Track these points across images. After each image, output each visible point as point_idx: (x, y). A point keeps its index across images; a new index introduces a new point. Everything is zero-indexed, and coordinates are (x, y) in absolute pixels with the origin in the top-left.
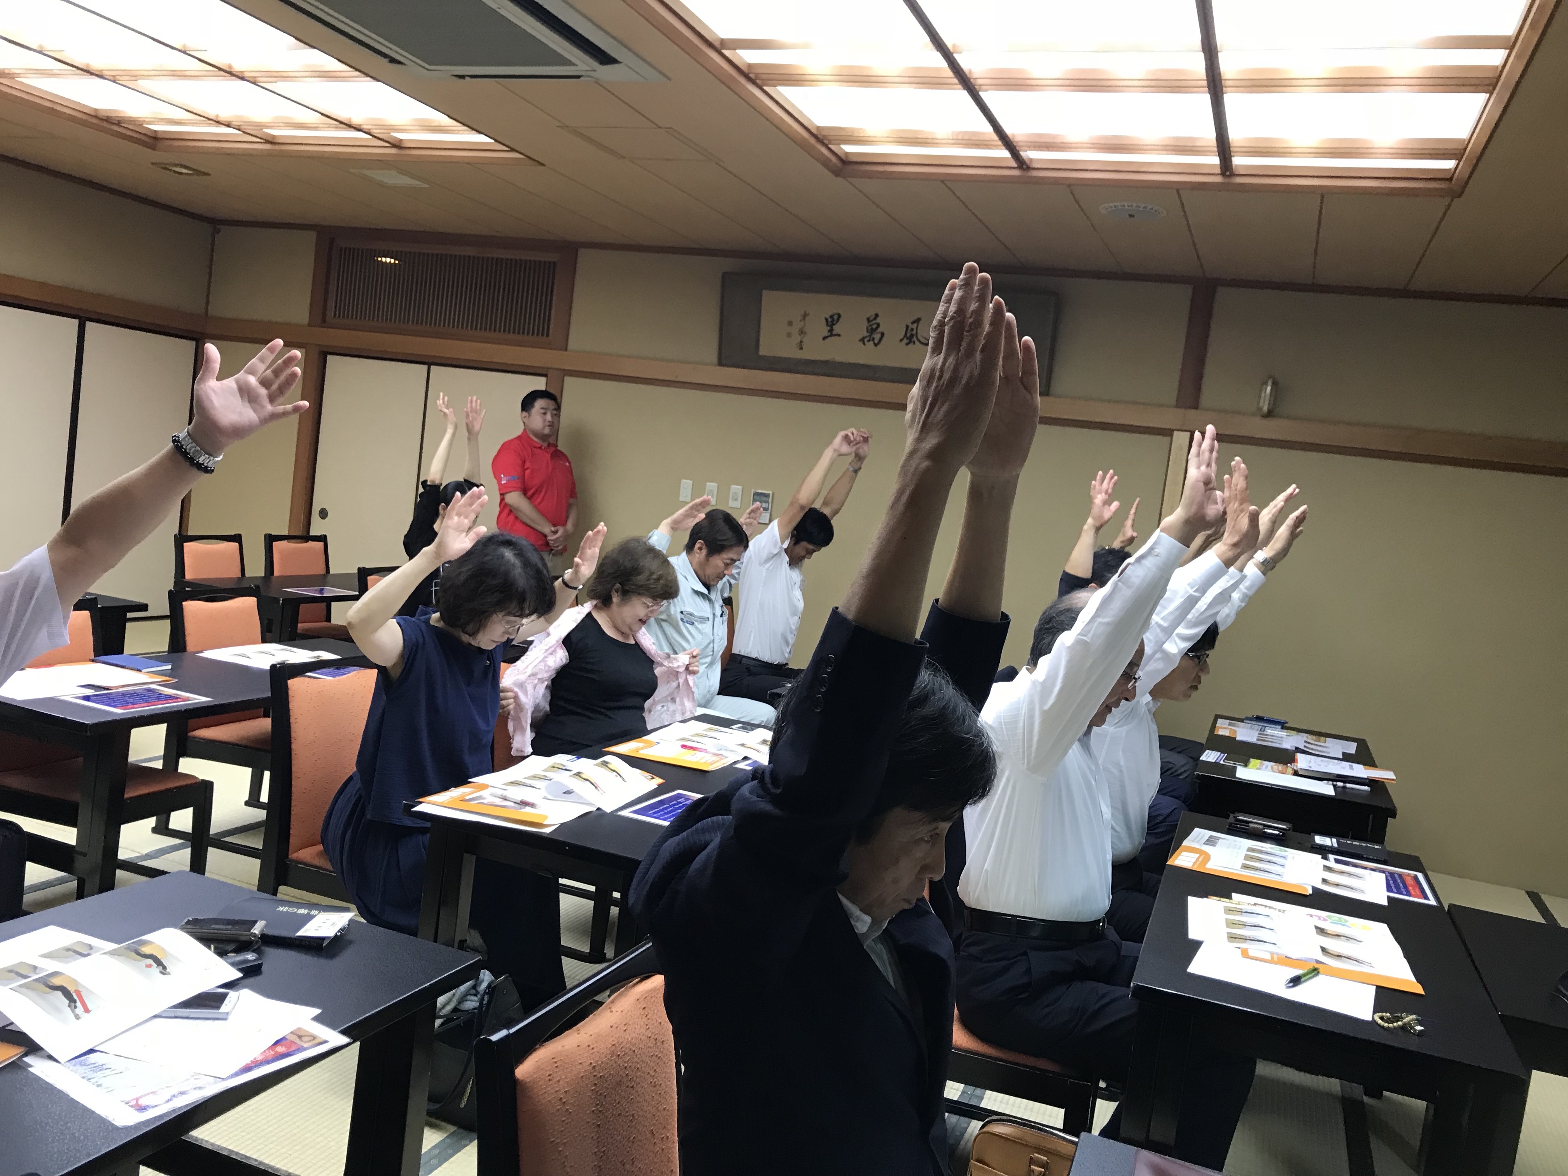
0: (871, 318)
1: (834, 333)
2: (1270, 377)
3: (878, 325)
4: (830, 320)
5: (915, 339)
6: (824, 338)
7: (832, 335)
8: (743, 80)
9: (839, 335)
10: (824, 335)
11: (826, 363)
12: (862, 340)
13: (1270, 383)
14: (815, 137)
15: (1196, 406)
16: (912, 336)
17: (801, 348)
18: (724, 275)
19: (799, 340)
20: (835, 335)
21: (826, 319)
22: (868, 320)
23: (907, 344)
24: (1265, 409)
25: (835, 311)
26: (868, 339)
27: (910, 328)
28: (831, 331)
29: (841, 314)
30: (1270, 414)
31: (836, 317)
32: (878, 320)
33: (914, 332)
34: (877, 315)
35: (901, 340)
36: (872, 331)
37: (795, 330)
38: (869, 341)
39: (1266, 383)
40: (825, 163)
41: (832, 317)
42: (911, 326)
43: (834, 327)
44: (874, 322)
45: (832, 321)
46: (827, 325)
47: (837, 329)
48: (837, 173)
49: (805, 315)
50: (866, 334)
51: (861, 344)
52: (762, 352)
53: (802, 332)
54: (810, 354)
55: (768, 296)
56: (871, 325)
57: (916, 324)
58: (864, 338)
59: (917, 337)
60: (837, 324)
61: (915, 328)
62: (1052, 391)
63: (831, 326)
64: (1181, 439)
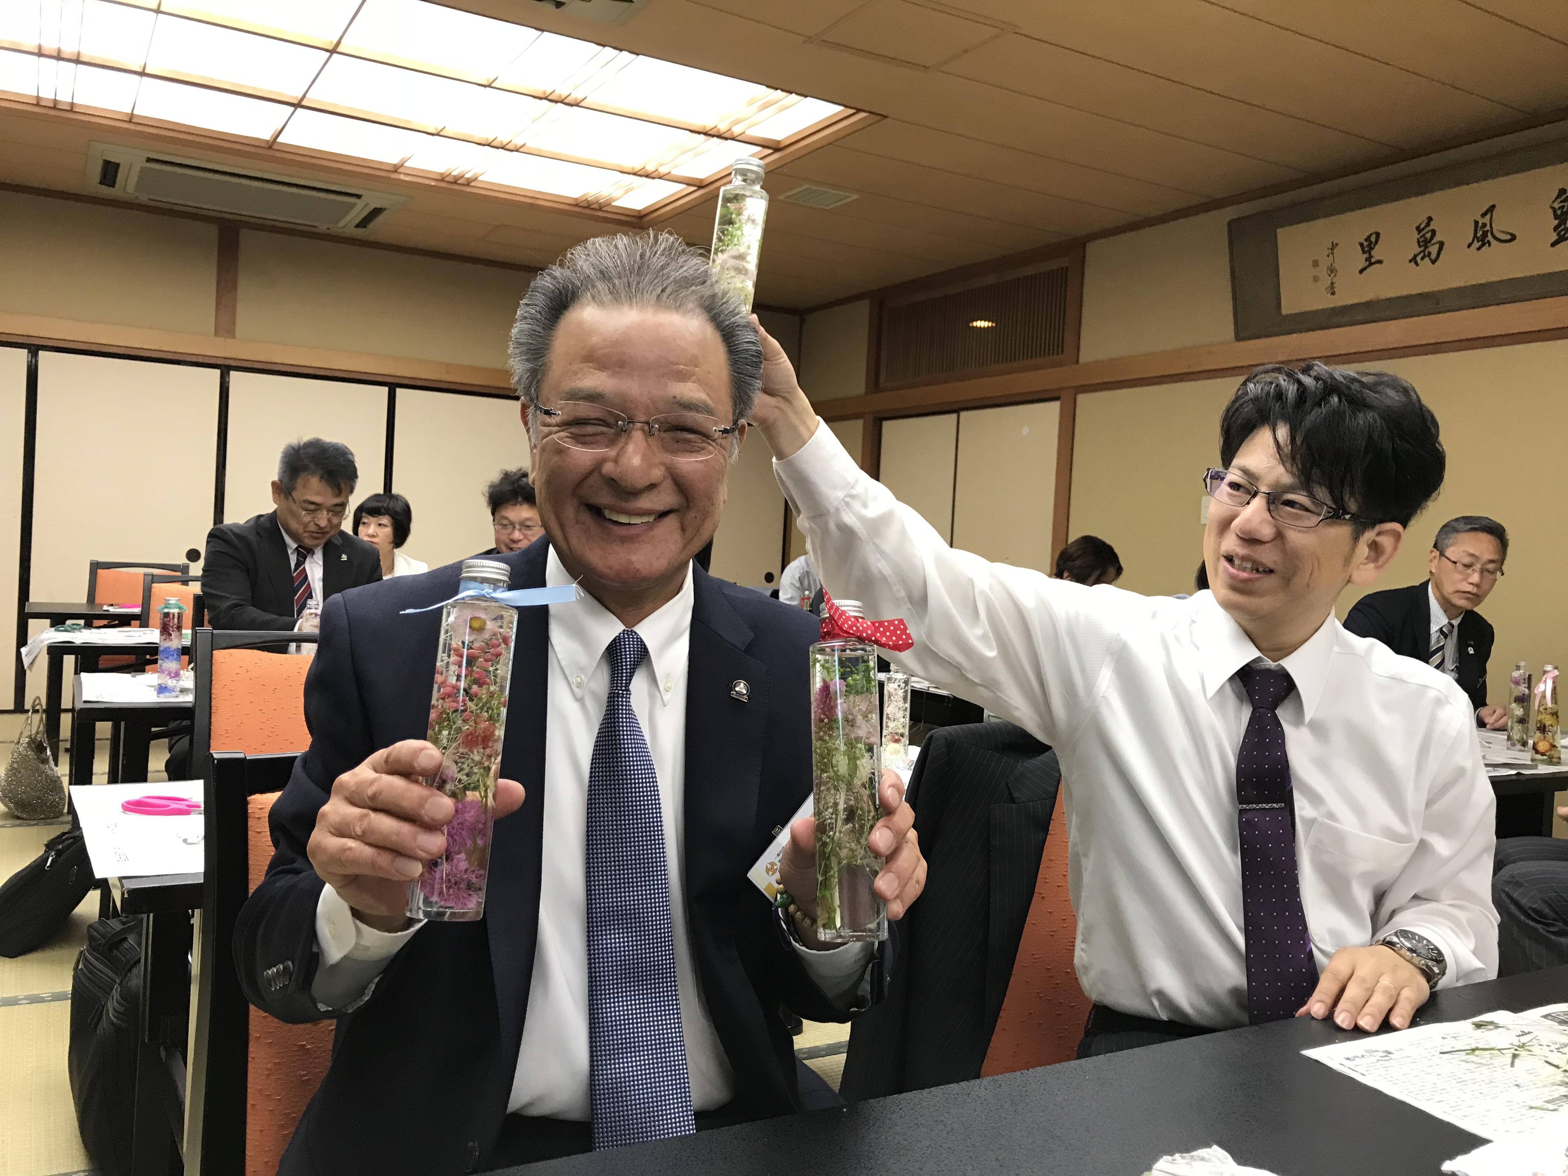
0: (1422, 226)
1: (1373, 260)
3: (1434, 232)
4: (1366, 244)
5: (1490, 238)
6: (1361, 272)
7: (1371, 264)
9: (1380, 262)
10: (1360, 268)
11: (1368, 305)
12: (1414, 260)
16: (1485, 234)
17: (1333, 294)
18: (1231, 228)
19: (1329, 284)
20: (1374, 263)
21: (1361, 245)
22: (1418, 228)
23: (1479, 249)
25: (1374, 231)
26: (1421, 256)
27: (1480, 225)
28: (1368, 259)
29: (1379, 231)
31: (1373, 239)
32: (1433, 226)
33: (1488, 228)
34: (1430, 219)
35: (1469, 246)
36: (1425, 243)
37: (1322, 272)
38: (1422, 259)
41: (1368, 239)
42: (1481, 221)
43: (1373, 253)
44: (1427, 229)
45: (1369, 245)
46: (1364, 252)
47: (1376, 254)
49: (1334, 246)
50: (1418, 250)
51: (1413, 263)
52: (1284, 311)
53: (1332, 270)
54: (1345, 298)
55: (1282, 233)
56: (1424, 235)
57: (1488, 216)
58: (1415, 256)
59: (1492, 233)
60: (1377, 247)
61: (1487, 222)
63: (1370, 252)
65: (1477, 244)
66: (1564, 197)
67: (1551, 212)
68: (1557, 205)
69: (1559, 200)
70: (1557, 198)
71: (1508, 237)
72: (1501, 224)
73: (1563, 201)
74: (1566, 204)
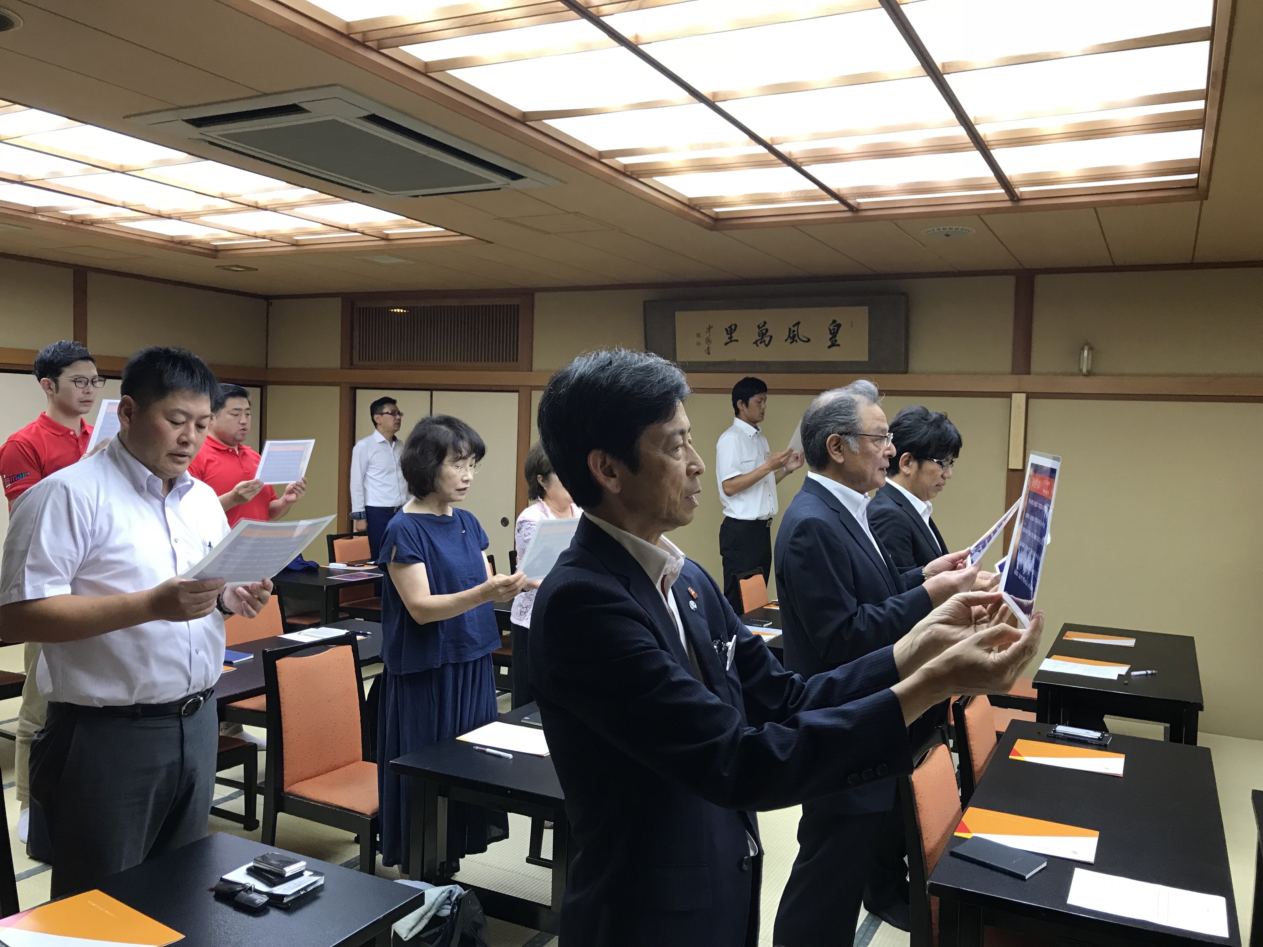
0: (761, 326)
1: (733, 339)
2: (1086, 344)
3: (767, 330)
4: (729, 329)
5: (797, 338)
6: (726, 344)
7: (731, 341)
8: (621, 178)
9: (737, 341)
10: (725, 342)
11: (729, 363)
12: (756, 343)
13: (1086, 348)
14: (688, 206)
15: (1028, 373)
16: (794, 336)
17: (709, 354)
18: (645, 302)
19: (707, 346)
20: (734, 341)
21: (726, 330)
22: (758, 326)
23: (791, 343)
24: (1084, 370)
25: (734, 323)
26: (760, 341)
27: (792, 331)
28: (730, 338)
29: (737, 324)
30: (1089, 374)
31: (733, 327)
32: (767, 326)
33: (796, 333)
34: (765, 323)
35: (786, 340)
36: (762, 335)
37: (702, 340)
38: (761, 343)
39: (1083, 349)
40: (700, 223)
41: (730, 327)
42: (793, 329)
43: (733, 335)
44: (764, 328)
45: (730, 331)
46: (727, 333)
47: (735, 336)
48: (712, 228)
49: (710, 328)
50: (758, 338)
51: (755, 345)
52: (679, 358)
53: (708, 341)
54: (716, 357)
55: (679, 316)
56: (761, 331)
57: (797, 326)
58: (757, 341)
60: (735, 332)
61: (796, 330)
62: (910, 370)
63: (731, 333)
64: (1019, 399)
65: (790, 341)
66: (835, 324)
67: (828, 331)
68: (831, 328)
69: (832, 325)
70: (831, 325)
71: (806, 340)
72: (803, 332)
73: (835, 326)
74: (836, 328)
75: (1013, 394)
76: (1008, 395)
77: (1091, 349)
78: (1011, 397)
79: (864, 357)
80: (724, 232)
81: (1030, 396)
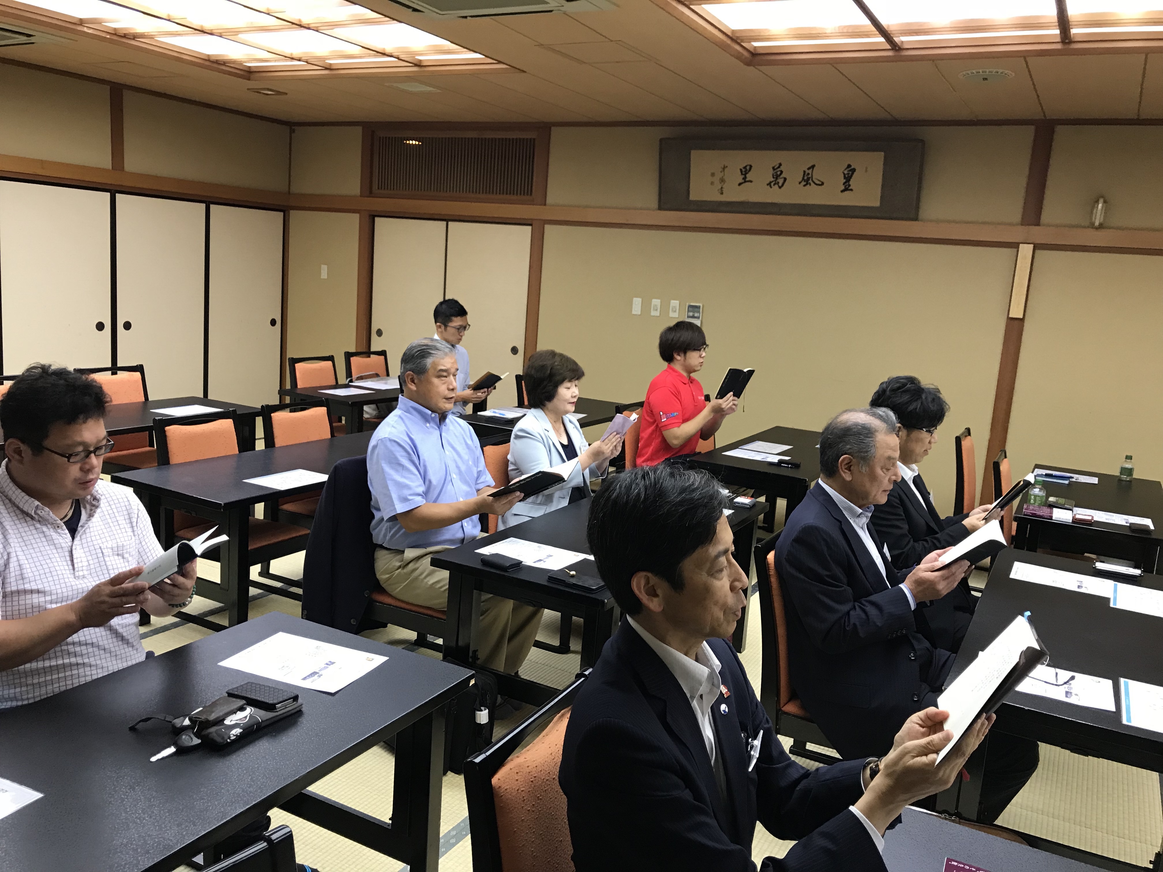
0: (775, 168)
1: (747, 180)
2: (1102, 197)
3: (782, 172)
4: (743, 170)
5: (810, 181)
6: (740, 184)
7: (745, 182)
9: (751, 181)
10: (739, 182)
11: (742, 203)
12: (769, 184)
13: (1101, 201)
14: (731, 38)
15: (1038, 224)
16: (808, 179)
17: (722, 193)
18: (661, 140)
19: (720, 187)
21: (741, 170)
22: (774, 168)
23: (805, 186)
24: (1097, 224)
25: (749, 163)
26: (774, 182)
27: (806, 174)
28: (745, 178)
29: (752, 165)
30: (1100, 227)
31: (748, 168)
32: (782, 168)
33: (810, 176)
34: (780, 165)
35: (800, 183)
36: (776, 177)
37: (716, 179)
38: (774, 184)
39: (1097, 202)
41: (745, 168)
42: (807, 171)
43: (747, 175)
44: (779, 169)
45: (745, 171)
46: (742, 174)
47: (749, 177)
48: (748, 63)
49: (724, 168)
50: (772, 179)
51: (769, 187)
52: (693, 197)
53: (722, 180)
54: (728, 197)
55: (695, 155)
56: (776, 173)
57: (811, 170)
58: (771, 182)
59: (812, 180)
60: (750, 173)
61: (810, 174)
62: (920, 217)
63: (745, 175)
64: (1026, 250)
66: (850, 169)
67: (843, 175)
68: (846, 172)
69: (848, 170)
70: (845, 169)
71: (820, 183)
72: (817, 175)
73: (848, 171)
74: (851, 173)
75: (1021, 245)
76: (1015, 246)
77: (1105, 202)
78: (1018, 248)
79: (875, 202)
80: (759, 67)
81: (1037, 247)
